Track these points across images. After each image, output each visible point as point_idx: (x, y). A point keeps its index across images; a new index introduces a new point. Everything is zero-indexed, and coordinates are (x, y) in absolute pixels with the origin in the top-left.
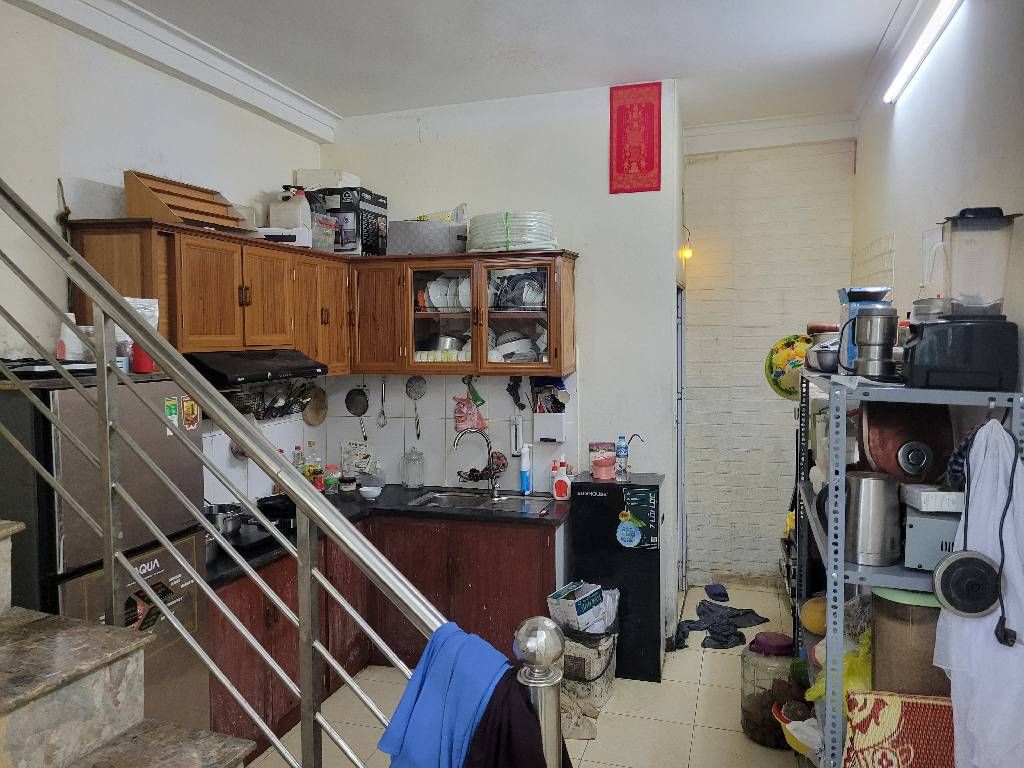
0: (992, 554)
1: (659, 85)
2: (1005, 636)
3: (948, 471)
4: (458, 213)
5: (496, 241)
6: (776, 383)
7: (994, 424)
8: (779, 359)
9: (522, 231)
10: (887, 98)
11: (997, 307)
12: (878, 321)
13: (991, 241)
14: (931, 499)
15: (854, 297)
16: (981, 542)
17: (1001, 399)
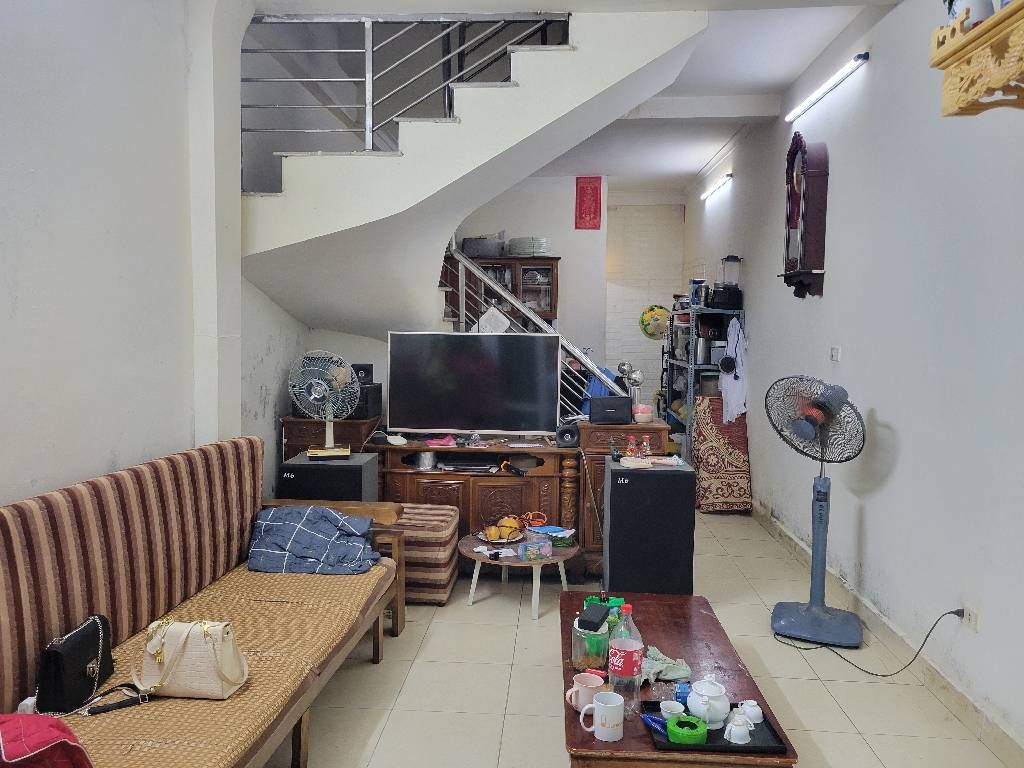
0: (734, 356)
1: (600, 178)
2: (736, 377)
3: (723, 336)
4: (501, 235)
5: (529, 252)
6: (645, 330)
7: (735, 319)
8: (647, 317)
9: (540, 247)
10: (703, 197)
11: (737, 285)
12: (703, 290)
13: (735, 265)
14: (718, 343)
15: (695, 282)
16: (730, 353)
17: (736, 312)
